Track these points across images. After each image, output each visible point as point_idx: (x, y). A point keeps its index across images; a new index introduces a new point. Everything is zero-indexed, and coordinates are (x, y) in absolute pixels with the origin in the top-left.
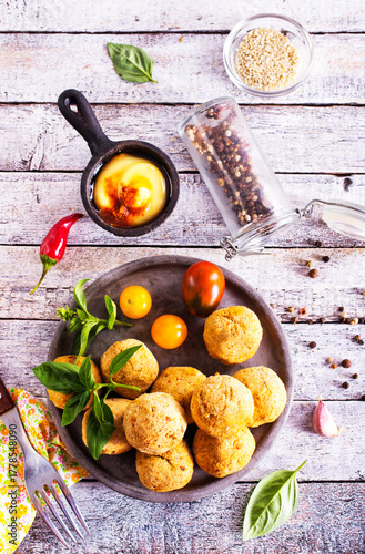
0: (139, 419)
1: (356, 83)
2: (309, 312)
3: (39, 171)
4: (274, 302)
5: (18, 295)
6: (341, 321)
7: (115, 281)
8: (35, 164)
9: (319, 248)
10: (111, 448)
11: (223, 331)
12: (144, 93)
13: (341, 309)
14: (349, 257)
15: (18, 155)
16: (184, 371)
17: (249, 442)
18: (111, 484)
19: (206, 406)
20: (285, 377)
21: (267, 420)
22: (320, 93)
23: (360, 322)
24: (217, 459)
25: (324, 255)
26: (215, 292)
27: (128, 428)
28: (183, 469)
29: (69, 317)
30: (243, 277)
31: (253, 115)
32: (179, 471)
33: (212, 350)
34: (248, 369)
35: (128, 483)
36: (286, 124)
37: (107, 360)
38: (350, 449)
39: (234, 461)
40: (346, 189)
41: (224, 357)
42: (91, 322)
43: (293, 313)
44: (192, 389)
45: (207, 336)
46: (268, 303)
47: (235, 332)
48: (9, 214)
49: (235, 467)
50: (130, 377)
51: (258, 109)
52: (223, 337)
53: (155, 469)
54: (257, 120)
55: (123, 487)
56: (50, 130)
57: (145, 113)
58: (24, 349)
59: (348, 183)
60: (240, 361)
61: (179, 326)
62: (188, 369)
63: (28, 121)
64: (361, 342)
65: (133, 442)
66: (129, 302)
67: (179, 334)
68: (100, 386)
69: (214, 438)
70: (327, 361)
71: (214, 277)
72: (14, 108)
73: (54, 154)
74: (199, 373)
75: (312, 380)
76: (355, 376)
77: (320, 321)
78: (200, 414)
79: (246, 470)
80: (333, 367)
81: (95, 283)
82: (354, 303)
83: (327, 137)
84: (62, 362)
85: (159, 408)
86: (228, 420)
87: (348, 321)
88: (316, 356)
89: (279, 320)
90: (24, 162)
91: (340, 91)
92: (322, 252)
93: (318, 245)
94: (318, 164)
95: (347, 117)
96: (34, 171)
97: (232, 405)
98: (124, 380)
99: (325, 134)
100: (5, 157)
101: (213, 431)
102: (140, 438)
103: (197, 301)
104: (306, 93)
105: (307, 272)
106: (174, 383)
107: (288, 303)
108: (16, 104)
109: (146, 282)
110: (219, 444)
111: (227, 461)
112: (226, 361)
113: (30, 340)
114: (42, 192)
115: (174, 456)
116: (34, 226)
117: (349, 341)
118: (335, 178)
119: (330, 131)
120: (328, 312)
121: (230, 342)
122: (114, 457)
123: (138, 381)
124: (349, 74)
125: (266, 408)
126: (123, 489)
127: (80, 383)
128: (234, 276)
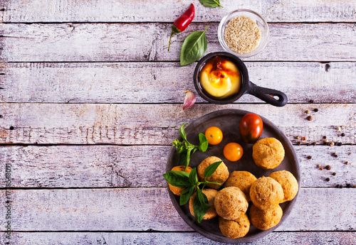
0: (224, 202)
1: (332, 10)
2: (307, 139)
3: (154, 61)
4: (288, 133)
5: (147, 131)
6: (325, 144)
7: (201, 124)
8: (152, 57)
9: (312, 104)
10: (207, 216)
11: (265, 152)
12: (212, 16)
13: (325, 137)
14: (329, 109)
15: (142, 52)
16: (243, 174)
17: (279, 211)
18: (205, 234)
19: (259, 195)
20: (297, 176)
21: (288, 200)
22: (312, 16)
23: (335, 145)
24: (264, 221)
25: (315, 108)
26: (258, 130)
27: (218, 207)
28: (246, 227)
29: (179, 146)
30: (270, 120)
31: (274, 28)
32: (243, 228)
33: (258, 162)
34: (277, 172)
35: (214, 234)
36: (293, 34)
37: (201, 168)
38: (331, 214)
39: (273, 222)
40: (327, 70)
41: (264, 166)
42: (190, 148)
43: (299, 140)
44: (249, 184)
45: (255, 155)
46: (285, 134)
47: (271, 153)
48: (139, 86)
49: (273, 225)
50: (215, 178)
51: (277, 25)
52: (264, 156)
53: (231, 227)
54: (276, 32)
55: (212, 236)
56: (159, 38)
57: (213, 27)
58: (151, 162)
59: (328, 67)
60: (273, 168)
61: (239, 149)
62: (245, 172)
63: (146, 33)
64: (336, 156)
65: (220, 213)
66: (211, 136)
67: (239, 153)
68: (200, 183)
69: (262, 211)
70: (318, 166)
71: (258, 121)
72: (138, 26)
73: (162, 52)
74: (251, 175)
75: (309, 176)
76: (334, 174)
77: (313, 144)
78: (256, 198)
79: (277, 226)
80: (321, 169)
81: (190, 125)
82: (331, 134)
83: (315, 41)
84: (176, 170)
85: (234, 195)
86: (271, 202)
87: (329, 144)
88: (311, 163)
89: (291, 143)
90: (146, 56)
91: (323, 15)
92: (314, 106)
93: (311, 102)
94: (311, 56)
95: (327, 29)
96: (151, 61)
97: (274, 194)
98: (212, 179)
99: (315, 39)
100: (135, 53)
101: (262, 207)
102: (225, 211)
103: (249, 135)
104: (303, 16)
105: (305, 117)
106: (239, 181)
107: (296, 134)
108: (139, 23)
109: (218, 124)
110: (265, 214)
111: (269, 223)
112: (266, 168)
113: (155, 157)
114: (157, 74)
115: (241, 220)
116: (153, 93)
117: (329, 155)
118: (320, 64)
119: (317, 37)
120: (317, 139)
121: (268, 158)
122: (208, 220)
123: (219, 180)
124: (328, 5)
125: (289, 193)
126: (212, 237)
127: (189, 182)
128: (267, 120)
